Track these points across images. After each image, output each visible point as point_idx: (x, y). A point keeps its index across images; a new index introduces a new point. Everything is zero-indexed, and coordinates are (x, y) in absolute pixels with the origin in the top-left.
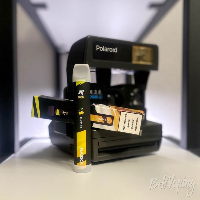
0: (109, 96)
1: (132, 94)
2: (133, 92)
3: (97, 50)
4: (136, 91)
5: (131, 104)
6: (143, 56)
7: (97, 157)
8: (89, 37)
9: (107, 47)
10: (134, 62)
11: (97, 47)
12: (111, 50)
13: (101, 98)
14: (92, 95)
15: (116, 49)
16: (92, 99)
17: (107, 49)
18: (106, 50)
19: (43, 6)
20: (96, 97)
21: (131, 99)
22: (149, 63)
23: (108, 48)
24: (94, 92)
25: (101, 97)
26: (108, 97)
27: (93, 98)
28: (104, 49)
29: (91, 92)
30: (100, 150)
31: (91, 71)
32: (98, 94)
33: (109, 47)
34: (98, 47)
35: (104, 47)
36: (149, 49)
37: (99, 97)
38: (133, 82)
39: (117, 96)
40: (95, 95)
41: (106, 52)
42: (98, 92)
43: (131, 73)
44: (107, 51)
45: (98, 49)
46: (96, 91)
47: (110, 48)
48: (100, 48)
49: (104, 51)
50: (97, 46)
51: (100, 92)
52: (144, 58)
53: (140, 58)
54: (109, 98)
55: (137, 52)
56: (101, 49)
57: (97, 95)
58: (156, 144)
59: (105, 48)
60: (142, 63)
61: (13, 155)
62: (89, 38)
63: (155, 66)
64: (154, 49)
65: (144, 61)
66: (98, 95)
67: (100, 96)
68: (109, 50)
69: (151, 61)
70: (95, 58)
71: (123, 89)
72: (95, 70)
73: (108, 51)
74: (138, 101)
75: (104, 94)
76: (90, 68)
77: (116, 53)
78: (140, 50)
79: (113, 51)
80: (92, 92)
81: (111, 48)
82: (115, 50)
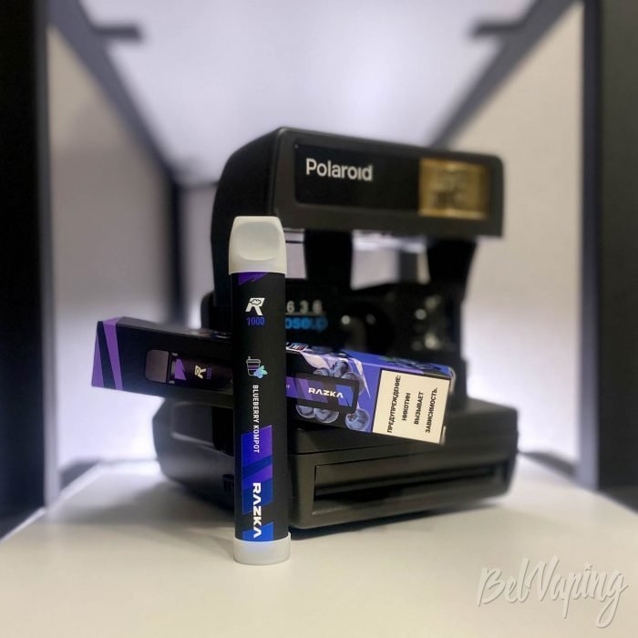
0: (346, 320)
1: (421, 314)
2: (422, 307)
3: (308, 173)
4: (432, 303)
5: (416, 346)
6: (456, 190)
7: (311, 514)
8: (282, 131)
9: (340, 165)
10: (428, 210)
11: (308, 164)
12: (353, 173)
13: (321, 325)
14: (292, 317)
15: (370, 170)
16: (292, 330)
17: (339, 171)
18: (336, 173)
19: (130, 33)
20: (305, 324)
21: (417, 331)
22: (474, 215)
23: (344, 168)
24: (298, 308)
25: (322, 323)
26: (343, 325)
27: (296, 327)
28: (332, 169)
29: (290, 306)
30: (320, 493)
31: (287, 242)
32: (310, 314)
33: (345, 164)
34: (312, 164)
35: (329, 163)
36: (475, 170)
37: (314, 323)
38: (423, 275)
39: (371, 319)
40: (301, 317)
41: (337, 179)
42: (310, 308)
43: (418, 247)
44: (339, 176)
45: (311, 171)
46: (304, 304)
47: (349, 165)
48: (317, 167)
49: (332, 177)
50: (308, 160)
51: (317, 307)
52: (459, 197)
53: (444, 199)
54: (346, 326)
55: (434, 180)
56: (322, 170)
57: (309, 317)
58: (499, 472)
59: (334, 167)
60: (451, 213)
61: (40, 513)
62: (283, 135)
63: (493, 224)
64: (490, 170)
65: (457, 206)
66: (314, 318)
67: (318, 321)
68: (346, 171)
69: (479, 209)
70: (300, 197)
71: (391, 297)
72: (301, 237)
73: (343, 176)
74: (439, 336)
75: (332, 314)
76: (285, 231)
77: (368, 182)
78: (444, 173)
79: (360, 178)
80: (293, 309)
81: (353, 168)
82: (365, 174)
